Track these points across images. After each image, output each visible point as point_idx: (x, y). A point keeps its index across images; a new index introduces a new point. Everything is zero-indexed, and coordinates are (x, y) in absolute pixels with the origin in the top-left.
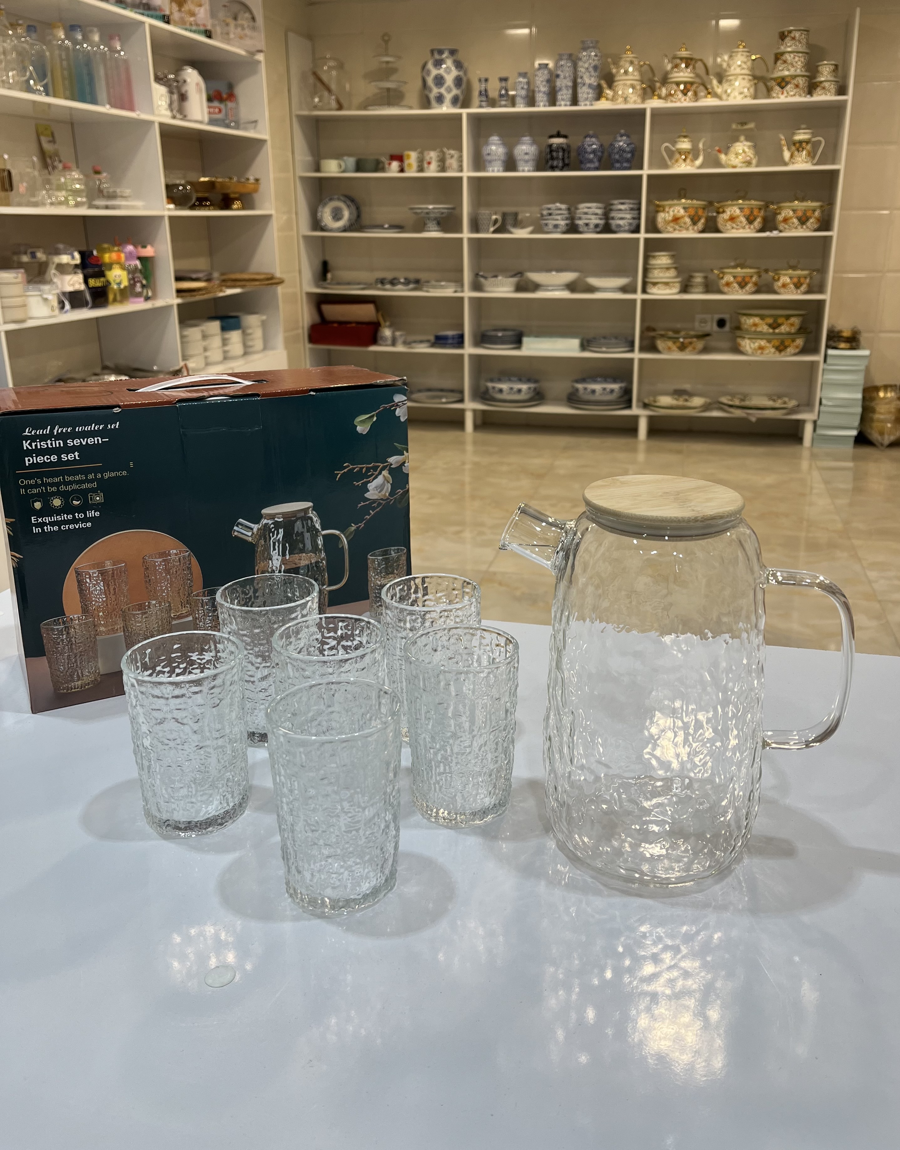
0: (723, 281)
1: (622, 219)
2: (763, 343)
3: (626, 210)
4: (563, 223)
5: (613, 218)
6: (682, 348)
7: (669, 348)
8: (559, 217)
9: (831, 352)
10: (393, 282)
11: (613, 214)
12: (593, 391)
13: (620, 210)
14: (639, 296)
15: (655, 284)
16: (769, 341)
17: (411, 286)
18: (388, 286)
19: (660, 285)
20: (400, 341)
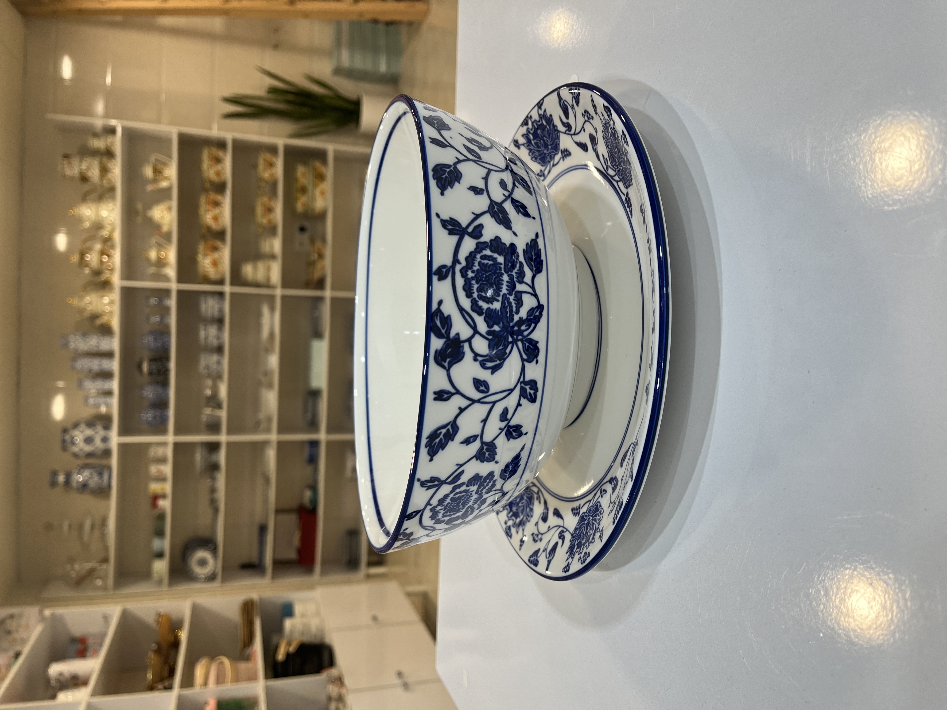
0: (267, 224)
1: (213, 307)
2: (318, 193)
3: (206, 304)
4: (215, 358)
5: (212, 316)
7: (322, 266)
11: (209, 316)
13: (206, 309)
14: (278, 292)
15: (268, 279)
16: (316, 187)
19: (270, 276)
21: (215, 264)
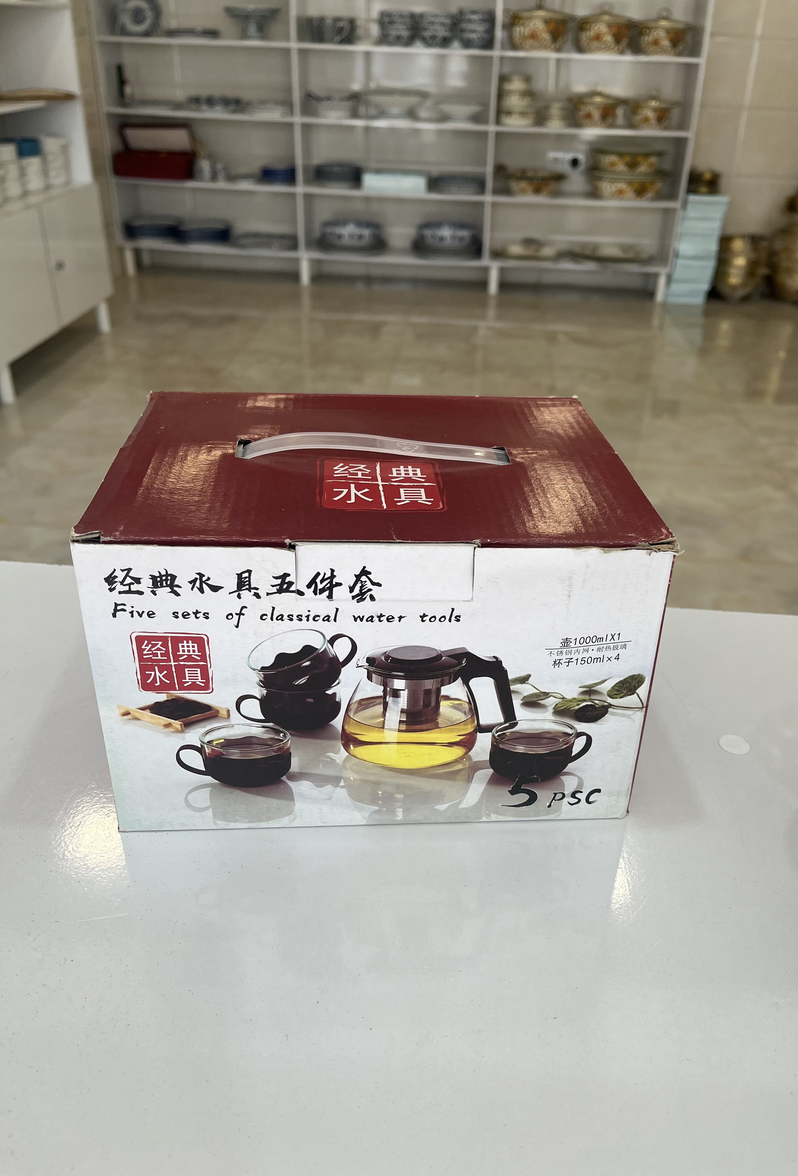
0: (582, 113)
1: (473, 31)
2: (622, 186)
3: (475, 20)
4: (405, 33)
5: (463, 31)
6: (537, 191)
7: (523, 192)
8: (401, 27)
9: (692, 198)
10: (210, 101)
11: (464, 25)
12: (442, 239)
13: (470, 21)
14: (492, 128)
15: (509, 113)
16: (630, 183)
17: (232, 107)
18: (204, 107)
19: (514, 116)
20: (221, 175)
21: (534, 36)
